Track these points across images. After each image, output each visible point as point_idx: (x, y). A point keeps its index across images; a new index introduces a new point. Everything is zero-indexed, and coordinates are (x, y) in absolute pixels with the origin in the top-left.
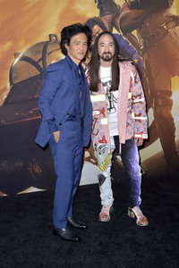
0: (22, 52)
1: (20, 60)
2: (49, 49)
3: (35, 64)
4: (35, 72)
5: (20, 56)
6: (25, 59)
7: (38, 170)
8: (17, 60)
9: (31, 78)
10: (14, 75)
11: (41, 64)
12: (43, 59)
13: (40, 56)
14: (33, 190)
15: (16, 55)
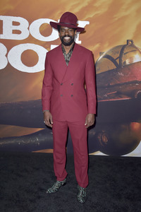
0: (106, 52)
1: (104, 57)
2: (126, 50)
3: (114, 61)
4: (113, 67)
5: (104, 54)
6: (107, 57)
7: (105, 139)
8: (101, 57)
9: (109, 71)
11: (118, 61)
12: (120, 58)
13: (118, 55)
14: (99, 153)
15: (101, 53)
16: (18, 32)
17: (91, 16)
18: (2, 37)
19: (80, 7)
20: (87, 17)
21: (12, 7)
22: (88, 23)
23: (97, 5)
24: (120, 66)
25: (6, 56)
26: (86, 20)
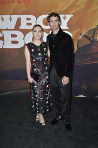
0: (84, 33)
1: (83, 37)
2: (96, 32)
3: (89, 39)
4: (88, 42)
5: (83, 35)
6: (85, 36)
7: (85, 88)
8: (81, 37)
9: (87, 45)
10: (79, 44)
11: (92, 39)
12: (93, 37)
13: (92, 35)
14: (82, 96)
15: (81, 34)
16: (30, 24)
17: (74, 11)
18: (21, 28)
19: (67, 6)
20: (72, 12)
21: (25, 9)
22: (72, 16)
23: (77, 4)
24: (93, 42)
25: (24, 39)
26: (71, 14)
